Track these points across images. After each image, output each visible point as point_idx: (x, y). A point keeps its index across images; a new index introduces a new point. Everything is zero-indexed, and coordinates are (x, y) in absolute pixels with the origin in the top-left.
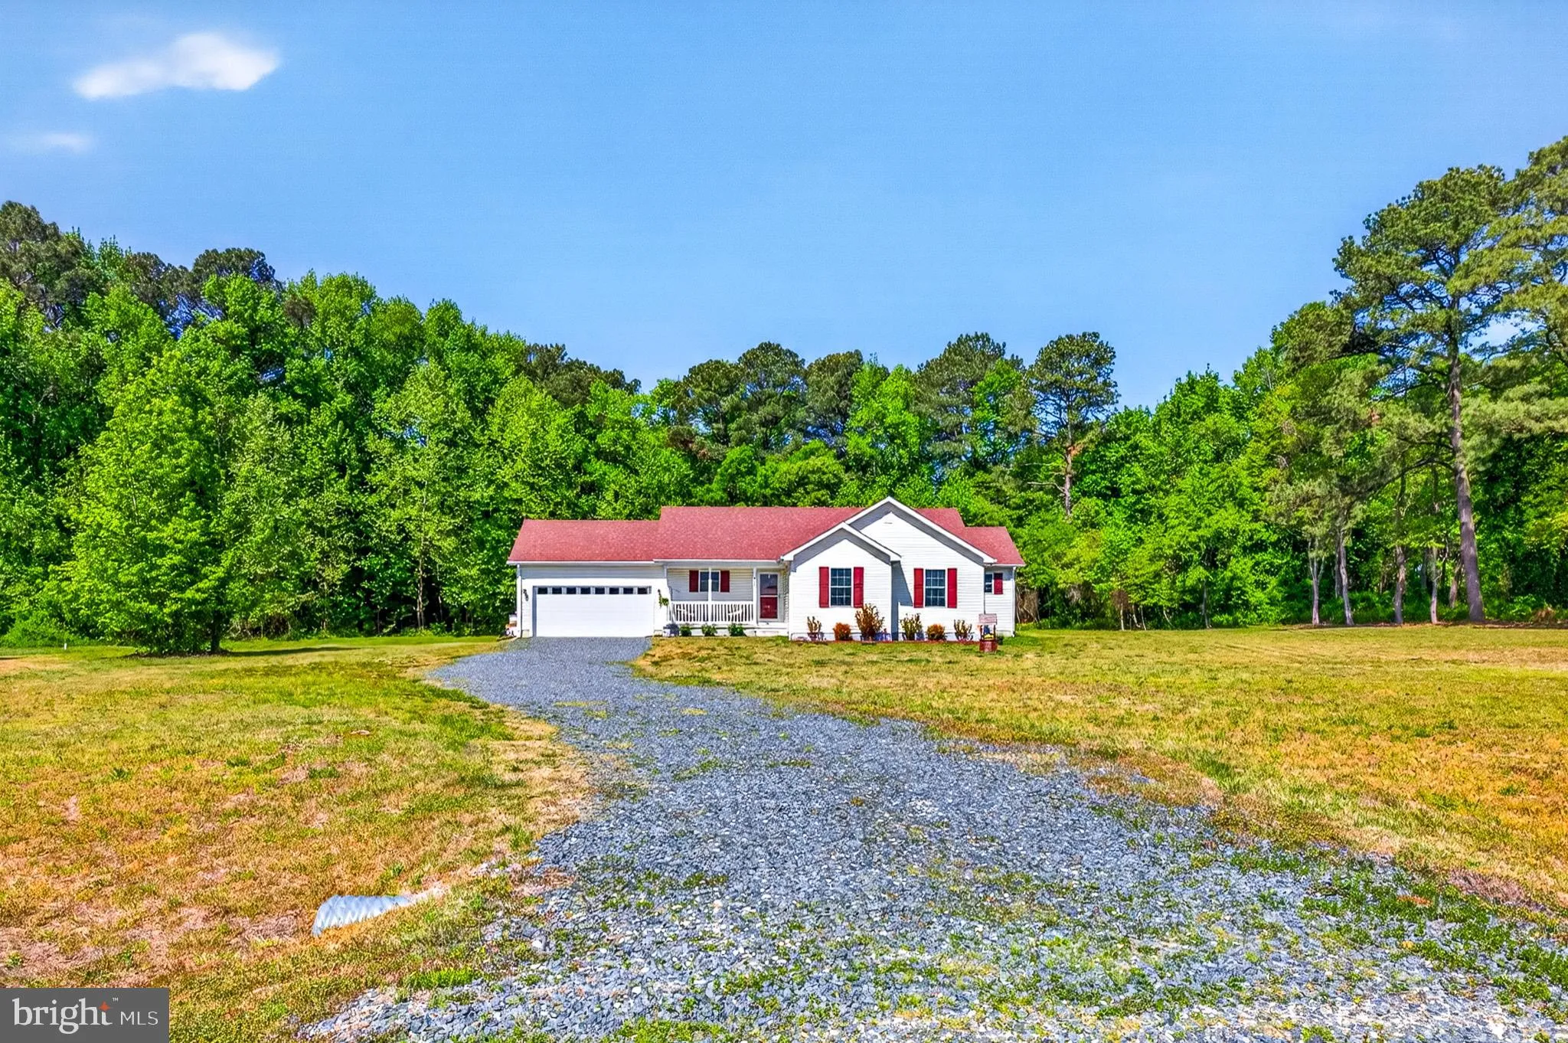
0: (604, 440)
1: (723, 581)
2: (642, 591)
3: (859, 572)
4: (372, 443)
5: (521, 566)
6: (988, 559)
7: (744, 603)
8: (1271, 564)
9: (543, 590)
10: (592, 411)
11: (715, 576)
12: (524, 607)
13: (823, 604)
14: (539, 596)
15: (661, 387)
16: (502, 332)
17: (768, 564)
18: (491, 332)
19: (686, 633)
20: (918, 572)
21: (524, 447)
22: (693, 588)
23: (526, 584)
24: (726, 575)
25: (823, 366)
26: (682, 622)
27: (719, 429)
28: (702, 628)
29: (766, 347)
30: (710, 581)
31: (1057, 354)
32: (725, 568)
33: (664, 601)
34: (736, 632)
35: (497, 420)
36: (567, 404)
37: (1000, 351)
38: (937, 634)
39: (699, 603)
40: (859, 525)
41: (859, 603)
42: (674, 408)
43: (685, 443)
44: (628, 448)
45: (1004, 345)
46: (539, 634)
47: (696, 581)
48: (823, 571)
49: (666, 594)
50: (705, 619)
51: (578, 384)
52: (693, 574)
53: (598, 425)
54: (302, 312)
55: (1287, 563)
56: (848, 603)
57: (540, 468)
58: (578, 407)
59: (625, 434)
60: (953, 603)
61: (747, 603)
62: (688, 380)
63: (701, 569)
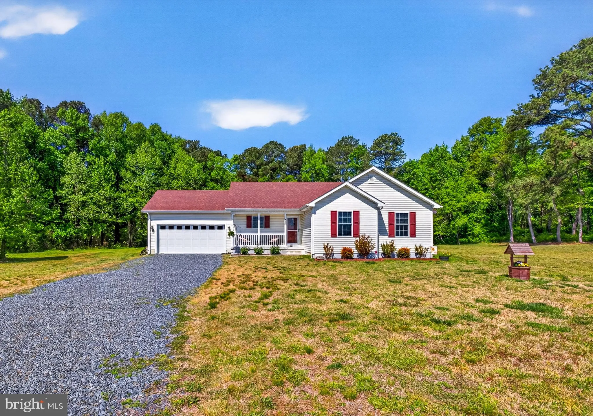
0: (213, 174)
1: (266, 222)
2: (220, 227)
3: (357, 213)
4: (123, 172)
5: (150, 213)
6: (437, 206)
7: (279, 234)
8: (477, 218)
9: (163, 227)
10: (209, 164)
11: (261, 218)
12: (152, 238)
13: (333, 235)
14: (160, 230)
15: (235, 157)
16: (177, 136)
17: (294, 211)
18: (173, 136)
19: (245, 253)
20: (391, 214)
21: (182, 175)
22: (249, 226)
23: (154, 223)
24: (267, 218)
25: (292, 150)
26: (243, 246)
27: (255, 171)
28: (255, 249)
29: (272, 142)
30: (259, 221)
31: (381, 141)
32: (267, 214)
33: (231, 234)
34: (275, 252)
35: (172, 166)
36: (200, 161)
37: (357, 142)
38: (404, 254)
39: (253, 234)
40: (356, 183)
41: (357, 235)
42: (239, 164)
43: (243, 176)
44: (222, 178)
45: (359, 140)
46: (160, 253)
47: (251, 222)
48: (333, 213)
49: (233, 229)
50: (256, 243)
51: (204, 155)
52: (249, 218)
53: (212, 169)
54: (98, 123)
55: (484, 217)
56: (349, 234)
57: (188, 183)
58: (204, 163)
59: (221, 172)
60: (413, 235)
61: (281, 234)
62: (244, 154)
63: (253, 214)
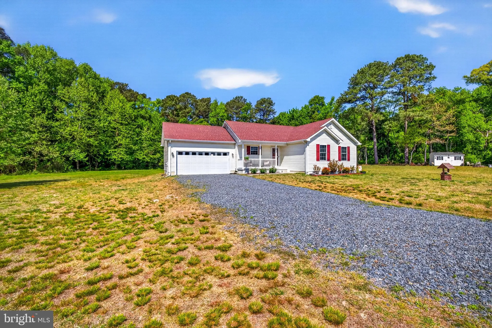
2: (225, 154)
3: (329, 146)
9: (180, 153)
12: (172, 162)
13: (318, 160)
14: (178, 156)
15: (158, 100)
16: (106, 78)
17: (282, 144)
18: (102, 76)
19: (255, 172)
20: (339, 148)
25: (202, 100)
28: (260, 170)
29: (187, 93)
34: (273, 171)
35: (107, 102)
36: (130, 101)
38: (348, 171)
41: (329, 160)
42: (162, 106)
46: (179, 174)
47: (250, 151)
48: (318, 145)
51: (133, 95)
52: (248, 147)
56: (325, 159)
58: (133, 102)
60: (349, 160)
62: (166, 99)
63: (251, 145)
